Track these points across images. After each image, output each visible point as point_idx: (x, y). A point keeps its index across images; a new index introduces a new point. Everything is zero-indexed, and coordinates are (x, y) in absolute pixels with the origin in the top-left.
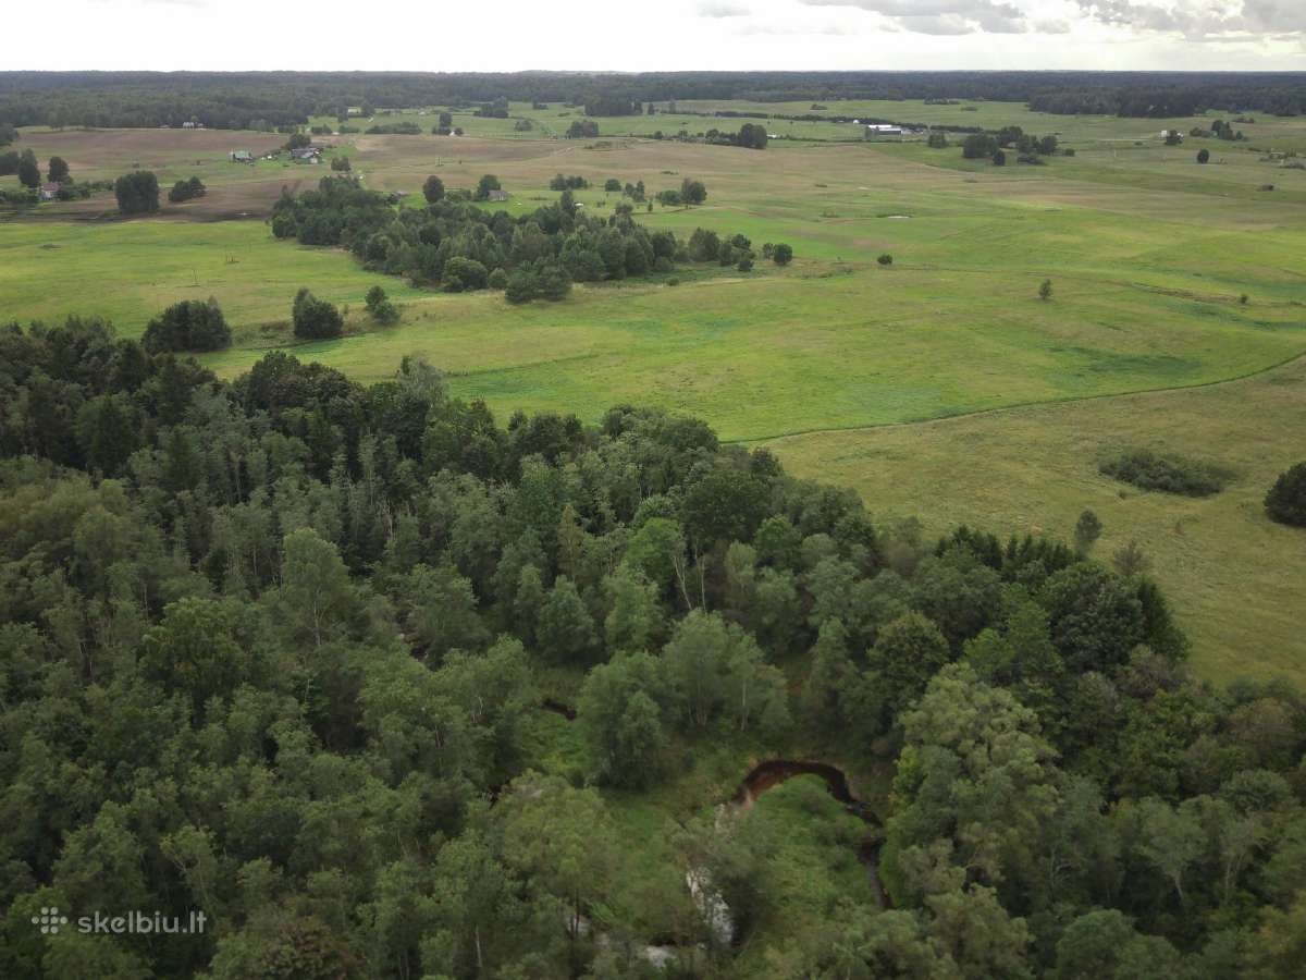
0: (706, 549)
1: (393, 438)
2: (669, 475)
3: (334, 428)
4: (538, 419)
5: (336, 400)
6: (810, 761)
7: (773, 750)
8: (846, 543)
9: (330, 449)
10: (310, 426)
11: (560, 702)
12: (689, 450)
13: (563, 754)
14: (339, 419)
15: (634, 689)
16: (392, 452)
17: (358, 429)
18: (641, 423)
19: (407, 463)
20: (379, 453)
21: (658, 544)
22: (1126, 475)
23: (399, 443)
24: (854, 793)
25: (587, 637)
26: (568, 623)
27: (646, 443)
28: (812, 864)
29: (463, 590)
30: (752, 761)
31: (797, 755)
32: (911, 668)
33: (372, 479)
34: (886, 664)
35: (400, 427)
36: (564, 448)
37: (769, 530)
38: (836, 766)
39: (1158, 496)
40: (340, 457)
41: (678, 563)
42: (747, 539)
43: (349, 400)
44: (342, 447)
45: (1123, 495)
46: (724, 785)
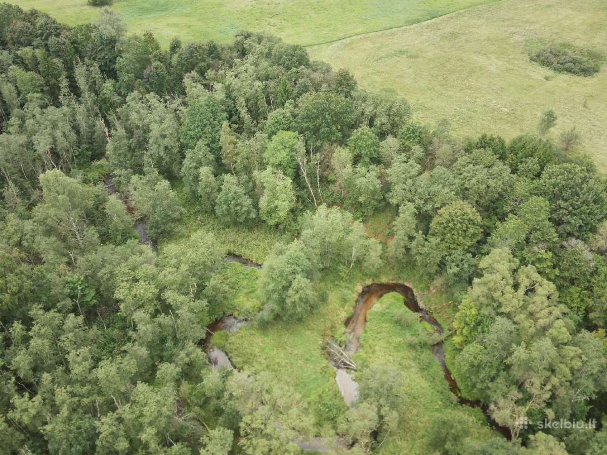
0: (317, 150)
1: (96, 65)
2: (285, 92)
3: (55, 60)
4: (190, 47)
5: (52, 40)
6: (391, 282)
7: (369, 278)
8: (407, 143)
9: (56, 77)
10: (39, 59)
11: (237, 253)
12: (294, 69)
13: (247, 294)
14: (57, 54)
15: (294, 273)
16: (97, 75)
17: (71, 60)
18: (258, 48)
19: (109, 84)
20: (88, 76)
21: (287, 150)
22: (546, 63)
23: (100, 67)
24: (421, 305)
25: (248, 212)
26: (236, 206)
27: (265, 64)
28: (410, 367)
29: (165, 190)
30: (359, 288)
31: (384, 280)
32: (461, 238)
33: (88, 97)
34: (444, 234)
35: (99, 56)
36: (209, 67)
37: (359, 138)
38: (406, 284)
39: (565, 77)
40: (64, 83)
41: (301, 160)
42: (342, 143)
43: (62, 39)
44: (64, 73)
45: (547, 78)
46: (346, 308)
